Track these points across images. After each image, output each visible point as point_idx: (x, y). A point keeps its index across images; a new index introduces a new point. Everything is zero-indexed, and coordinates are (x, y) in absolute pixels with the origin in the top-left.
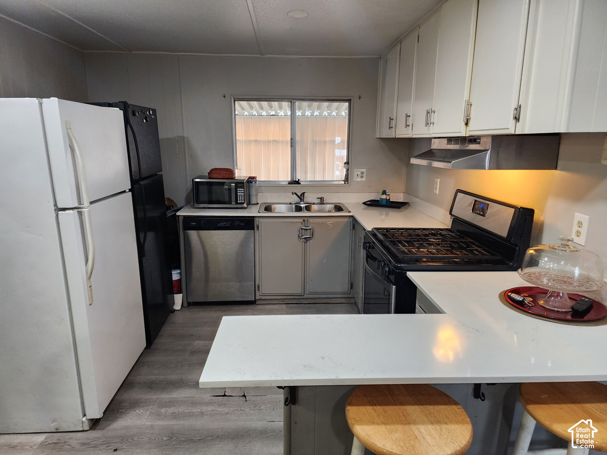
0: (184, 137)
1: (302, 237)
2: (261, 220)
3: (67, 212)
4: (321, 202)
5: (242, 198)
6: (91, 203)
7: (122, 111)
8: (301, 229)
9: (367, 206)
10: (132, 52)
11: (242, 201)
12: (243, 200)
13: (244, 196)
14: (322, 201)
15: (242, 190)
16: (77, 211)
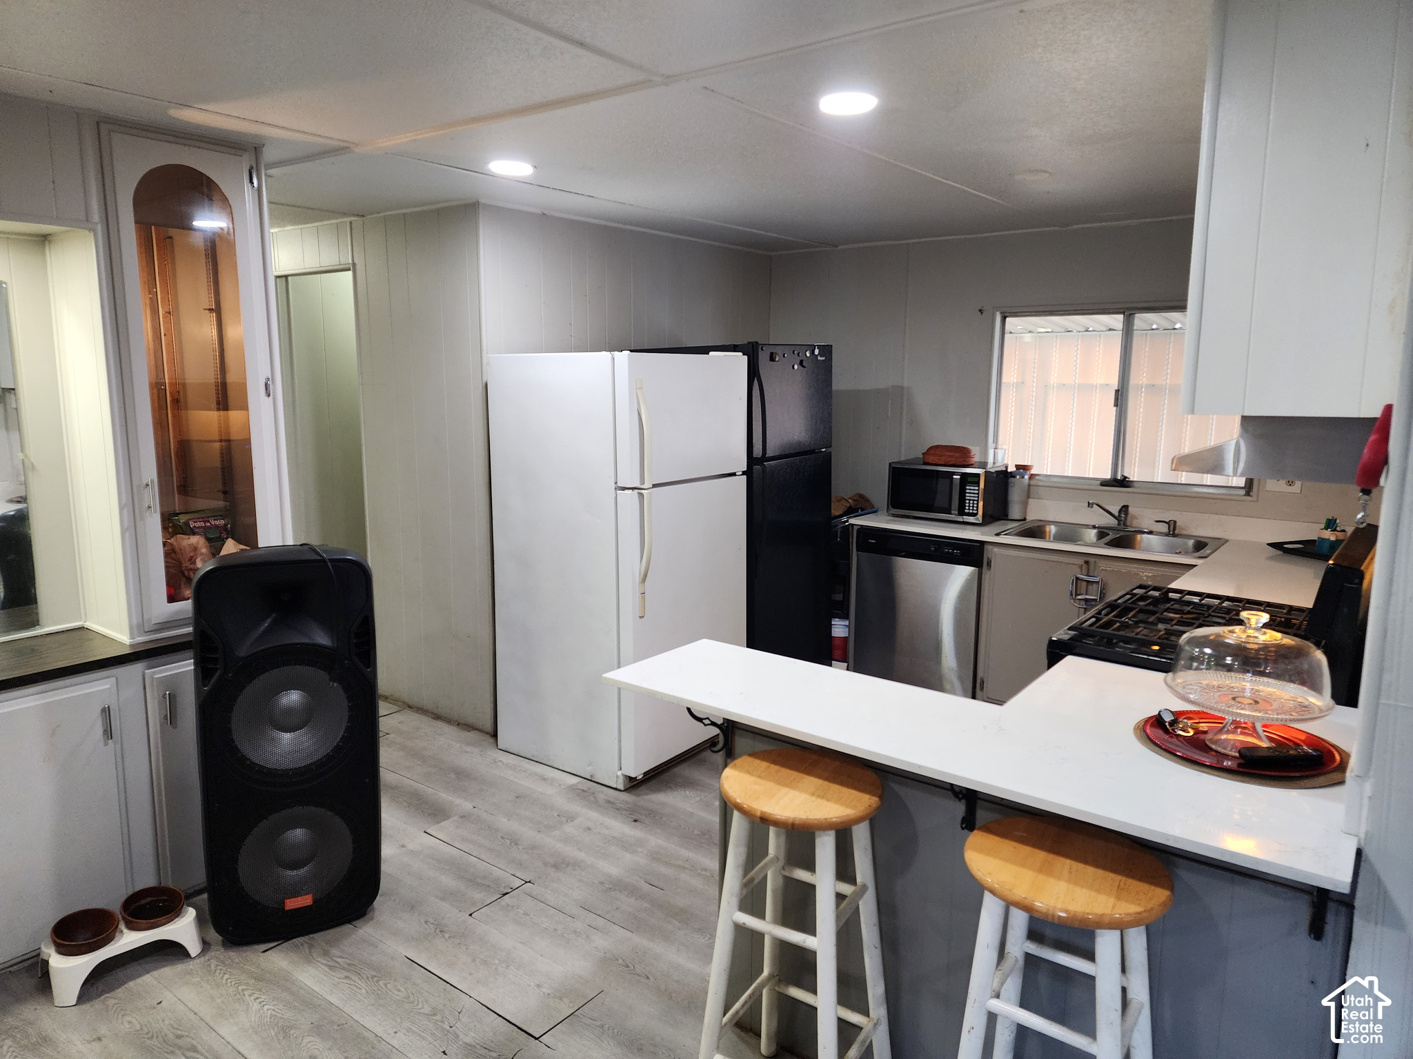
0: (902, 387)
1: (1079, 597)
2: (996, 550)
3: (626, 491)
4: (1170, 531)
5: (973, 504)
6: (655, 486)
7: (746, 357)
8: (1077, 578)
9: (1282, 553)
10: (838, 249)
11: (973, 510)
12: (975, 508)
13: (978, 501)
14: (1171, 529)
15: (974, 490)
16: (638, 493)
